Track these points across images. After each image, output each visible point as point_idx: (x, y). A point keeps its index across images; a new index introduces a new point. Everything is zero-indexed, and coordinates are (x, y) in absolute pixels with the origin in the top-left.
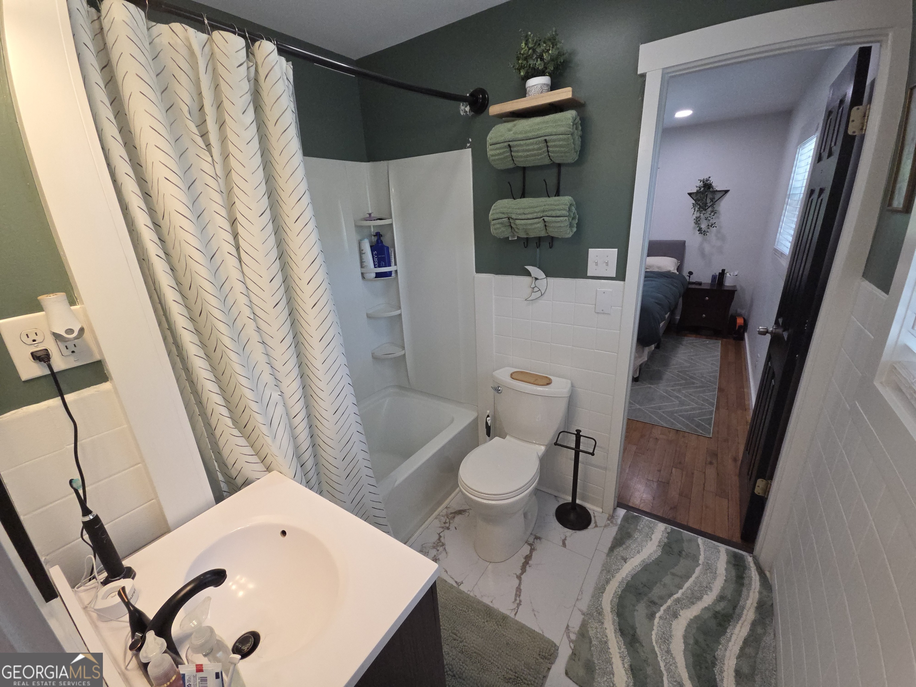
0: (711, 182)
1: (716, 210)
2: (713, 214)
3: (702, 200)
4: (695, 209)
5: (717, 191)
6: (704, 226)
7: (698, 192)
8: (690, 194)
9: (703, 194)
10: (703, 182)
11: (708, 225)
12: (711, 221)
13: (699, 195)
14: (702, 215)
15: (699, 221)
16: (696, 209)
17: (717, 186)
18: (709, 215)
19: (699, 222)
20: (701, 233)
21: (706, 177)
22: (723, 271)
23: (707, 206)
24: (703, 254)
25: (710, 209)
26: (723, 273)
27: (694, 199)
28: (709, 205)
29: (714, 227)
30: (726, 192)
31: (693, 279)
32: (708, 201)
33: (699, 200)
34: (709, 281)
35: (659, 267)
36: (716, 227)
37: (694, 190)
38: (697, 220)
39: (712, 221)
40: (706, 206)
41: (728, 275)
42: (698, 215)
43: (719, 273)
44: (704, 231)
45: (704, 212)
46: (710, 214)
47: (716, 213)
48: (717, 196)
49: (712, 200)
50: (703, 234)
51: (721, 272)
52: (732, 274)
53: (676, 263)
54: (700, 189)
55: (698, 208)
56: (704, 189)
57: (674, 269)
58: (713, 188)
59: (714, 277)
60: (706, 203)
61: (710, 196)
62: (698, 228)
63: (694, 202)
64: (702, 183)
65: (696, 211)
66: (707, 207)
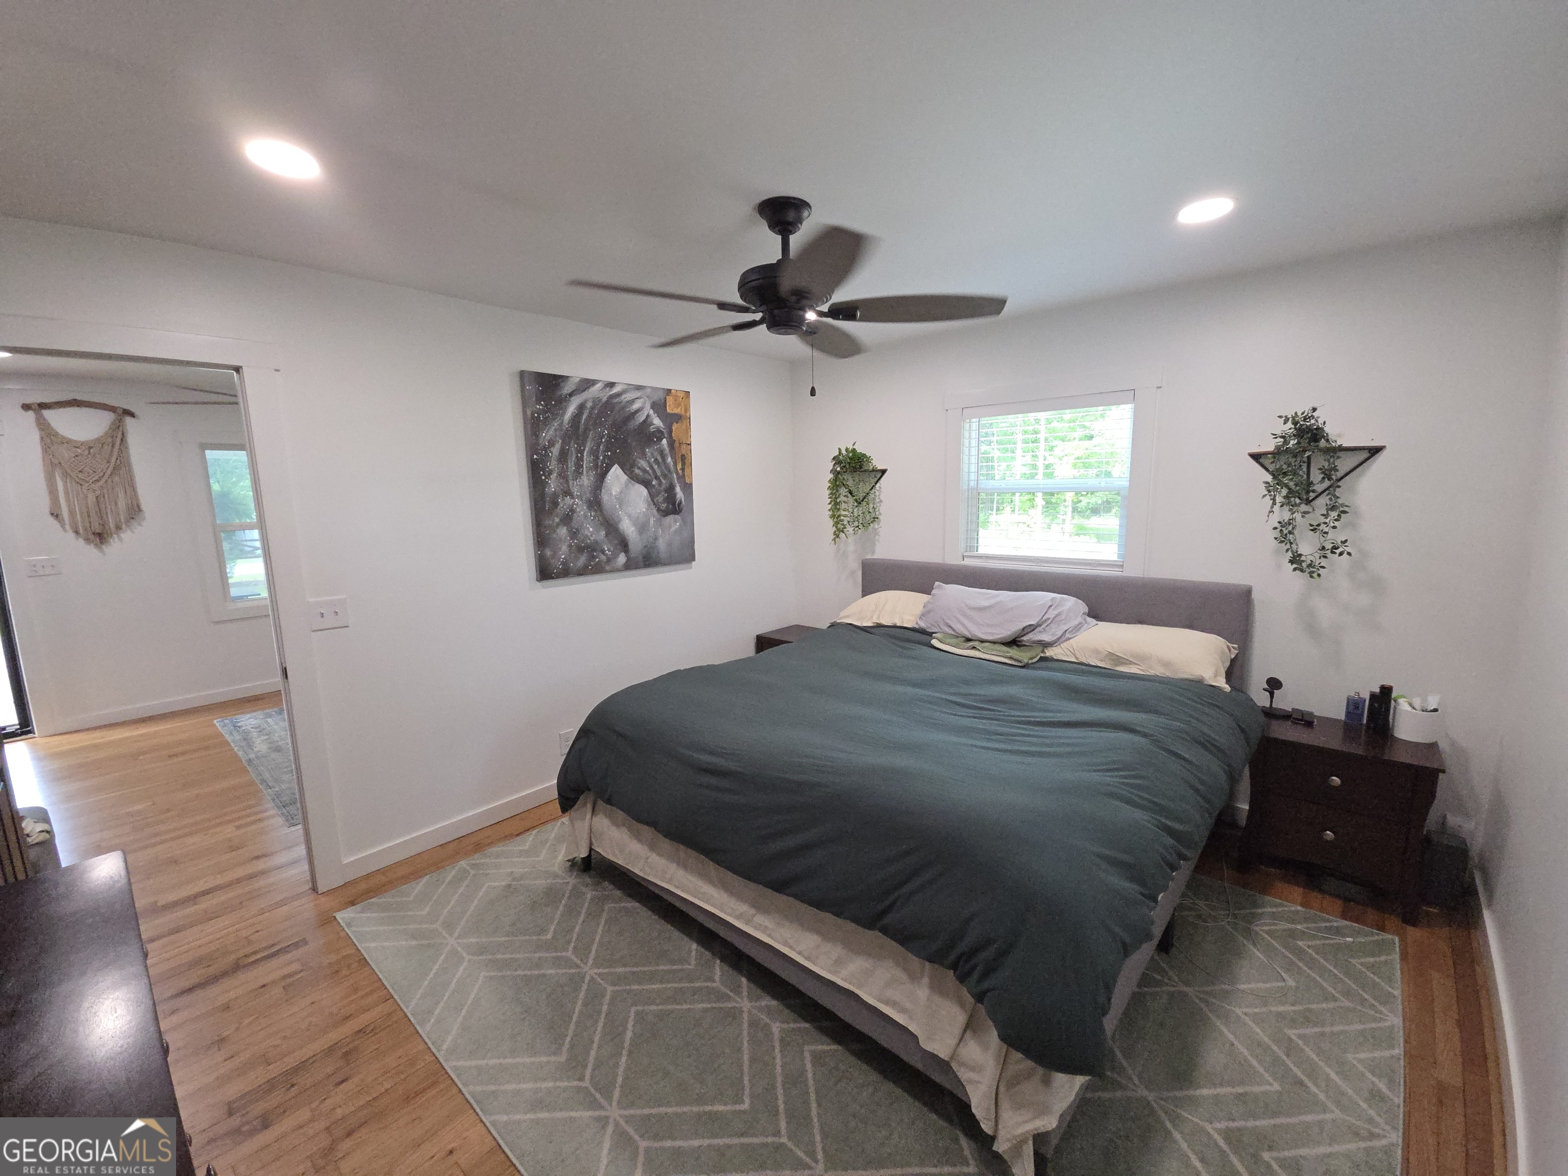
0: (1321, 421)
1: (1343, 505)
2: (1334, 514)
3: (1295, 473)
4: (1274, 500)
5: (1342, 449)
6: (1307, 547)
7: (1277, 453)
8: (1256, 457)
9: (1295, 456)
10: (1295, 423)
11: (1323, 548)
12: (1330, 536)
13: (1283, 459)
14: (1298, 516)
15: (1290, 533)
16: (1279, 499)
17: (1339, 436)
18: (1322, 519)
19: (1291, 537)
20: (1302, 571)
21: (1301, 407)
22: (1386, 691)
23: (1314, 491)
24: (1311, 628)
25: (1323, 501)
26: (1383, 697)
27: (1267, 470)
28: (1319, 488)
29: (1341, 554)
30: (1374, 451)
31: (1284, 701)
32: (1316, 476)
33: (1285, 474)
34: (1339, 713)
35: (1167, 664)
36: (1349, 554)
37: (1269, 446)
38: (1285, 532)
39: (1337, 536)
40: (1308, 492)
41: (1403, 705)
42: (1286, 516)
43: (1373, 696)
44: (1309, 566)
45: (1303, 507)
46: (1326, 516)
47: (1344, 512)
48: (1344, 464)
49: (1327, 474)
50: (1306, 575)
51: (1378, 690)
52: (1417, 702)
53: (1223, 652)
54: (1286, 442)
55: (1285, 497)
56: (1299, 443)
57: (1216, 675)
58: (1327, 441)
59: (1354, 705)
60: (1310, 484)
61: (1319, 462)
62: (1290, 554)
63: (1269, 478)
64: (1290, 425)
65: (1278, 505)
66: (1312, 495)
